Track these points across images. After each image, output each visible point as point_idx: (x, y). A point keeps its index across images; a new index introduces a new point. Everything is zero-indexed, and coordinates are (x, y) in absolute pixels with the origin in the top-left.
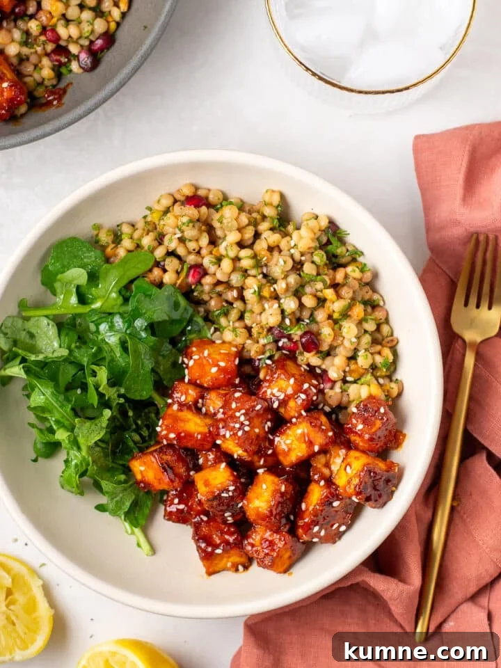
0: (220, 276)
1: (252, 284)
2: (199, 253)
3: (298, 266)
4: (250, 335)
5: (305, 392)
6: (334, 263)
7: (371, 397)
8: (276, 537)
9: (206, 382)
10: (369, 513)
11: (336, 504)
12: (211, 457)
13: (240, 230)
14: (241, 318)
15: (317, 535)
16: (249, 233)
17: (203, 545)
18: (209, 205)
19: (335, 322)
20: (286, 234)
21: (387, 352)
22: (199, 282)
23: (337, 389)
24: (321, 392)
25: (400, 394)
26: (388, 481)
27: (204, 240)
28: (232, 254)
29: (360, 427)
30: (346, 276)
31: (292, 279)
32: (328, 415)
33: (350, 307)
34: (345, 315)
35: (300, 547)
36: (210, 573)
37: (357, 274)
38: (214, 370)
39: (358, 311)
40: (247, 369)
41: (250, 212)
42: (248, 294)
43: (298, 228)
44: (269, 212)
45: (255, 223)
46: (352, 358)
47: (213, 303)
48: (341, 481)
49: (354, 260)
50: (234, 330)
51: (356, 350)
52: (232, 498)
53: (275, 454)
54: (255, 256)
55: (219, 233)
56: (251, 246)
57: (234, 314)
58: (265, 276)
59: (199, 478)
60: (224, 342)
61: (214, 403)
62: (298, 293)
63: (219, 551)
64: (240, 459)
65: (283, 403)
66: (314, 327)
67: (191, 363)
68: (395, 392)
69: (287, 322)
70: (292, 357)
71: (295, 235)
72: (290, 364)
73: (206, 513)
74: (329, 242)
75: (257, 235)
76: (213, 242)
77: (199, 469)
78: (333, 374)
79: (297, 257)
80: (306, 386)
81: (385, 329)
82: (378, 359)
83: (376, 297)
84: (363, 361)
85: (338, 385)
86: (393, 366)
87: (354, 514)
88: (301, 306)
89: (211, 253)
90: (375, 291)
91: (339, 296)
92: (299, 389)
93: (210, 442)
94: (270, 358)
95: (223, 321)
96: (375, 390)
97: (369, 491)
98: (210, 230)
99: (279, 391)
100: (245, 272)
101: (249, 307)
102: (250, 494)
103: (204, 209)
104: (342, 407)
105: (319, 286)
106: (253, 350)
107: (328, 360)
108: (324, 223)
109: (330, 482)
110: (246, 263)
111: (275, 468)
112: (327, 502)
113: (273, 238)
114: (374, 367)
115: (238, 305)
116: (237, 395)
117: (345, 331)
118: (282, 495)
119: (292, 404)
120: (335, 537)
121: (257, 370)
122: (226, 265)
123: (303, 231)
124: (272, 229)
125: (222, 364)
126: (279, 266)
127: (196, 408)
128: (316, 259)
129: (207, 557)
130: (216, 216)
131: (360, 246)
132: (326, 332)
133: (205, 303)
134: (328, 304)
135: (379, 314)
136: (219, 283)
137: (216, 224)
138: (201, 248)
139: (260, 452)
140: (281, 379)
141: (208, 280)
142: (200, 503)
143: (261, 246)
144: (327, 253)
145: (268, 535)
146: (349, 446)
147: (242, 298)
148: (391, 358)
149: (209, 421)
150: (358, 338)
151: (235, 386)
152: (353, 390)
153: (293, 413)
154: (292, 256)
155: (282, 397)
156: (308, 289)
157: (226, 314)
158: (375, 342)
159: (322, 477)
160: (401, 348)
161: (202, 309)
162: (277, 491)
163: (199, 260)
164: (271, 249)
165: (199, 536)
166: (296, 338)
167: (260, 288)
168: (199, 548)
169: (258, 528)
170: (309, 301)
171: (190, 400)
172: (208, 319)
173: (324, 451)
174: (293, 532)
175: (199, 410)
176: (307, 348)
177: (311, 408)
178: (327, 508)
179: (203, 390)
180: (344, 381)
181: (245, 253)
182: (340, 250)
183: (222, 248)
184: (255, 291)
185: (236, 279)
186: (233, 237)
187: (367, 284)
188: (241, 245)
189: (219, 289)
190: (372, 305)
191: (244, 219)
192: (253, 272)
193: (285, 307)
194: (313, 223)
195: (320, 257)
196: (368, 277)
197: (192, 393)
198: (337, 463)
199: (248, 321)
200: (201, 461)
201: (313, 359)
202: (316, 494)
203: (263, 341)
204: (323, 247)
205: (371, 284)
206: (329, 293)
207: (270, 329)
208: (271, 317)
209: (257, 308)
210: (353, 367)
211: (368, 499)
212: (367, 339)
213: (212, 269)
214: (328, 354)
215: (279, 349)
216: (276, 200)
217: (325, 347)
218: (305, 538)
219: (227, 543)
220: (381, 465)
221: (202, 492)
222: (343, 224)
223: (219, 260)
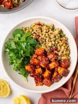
0: (42, 37)
1: (47, 39)
2: (39, 33)
3: (55, 37)
4: (46, 47)
6: (61, 37)
7: (65, 59)
8: (48, 80)
9: (38, 54)
10: (64, 78)
11: (58, 76)
12: (38, 67)
13: (46, 30)
14: (45, 44)
15: (55, 81)
17: (36, 81)
18: (41, 25)
19: (60, 46)
20: (53, 31)
21: (68, 52)
22: (39, 38)
23: (60, 57)
24: (57, 57)
25: (70, 59)
26: (67, 73)
27: (40, 31)
29: (63, 64)
30: (63, 39)
31: (54, 39)
32: (58, 61)
33: (63, 44)
34: (62, 45)
35: (52, 83)
36: (37, 86)
37: (65, 39)
38: (40, 52)
39: (64, 45)
40: (45, 53)
41: (48, 27)
42: (47, 41)
43: (56, 30)
44: (51, 27)
45: (49, 29)
46: (63, 52)
47: (41, 41)
48: (59, 72)
49: (64, 36)
50: (44, 46)
51: (63, 51)
52: (41, 74)
53: (49, 67)
54: (48, 34)
55: (43, 30)
56: (48, 33)
57: (44, 44)
58: (50, 38)
59: (36, 70)
60: (42, 48)
61: (40, 58)
62: (55, 41)
63: (38, 82)
64: (43, 68)
65: (51, 59)
66: (57, 47)
67: (36, 51)
68: (69, 58)
69: (53, 46)
70: (53, 51)
71: (55, 31)
72: (53, 53)
73: (37, 76)
74: (60, 33)
75: (49, 31)
76: (42, 31)
77: (36, 68)
78: (59, 55)
79: (55, 35)
80: (55, 56)
81: (68, 48)
82: (67, 53)
83: (67, 43)
84: (64, 53)
85: (60, 56)
86: (69, 54)
87: (61, 78)
88: (55, 43)
89: (41, 33)
90: (67, 42)
91: (61, 42)
93: (39, 64)
94: (49, 51)
95: (42, 45)
97: (64, 74)
98: (41, 29)
99: (50, 57)
101: (46, 43)
102: (45, 73)
103: (40, 26)
104: (60, 60)
105: (58, 40)
106: (47, 50)
107: (59, 52)
108: (60, 30)
109: (57, 72)
110: (47, 35)
111: (49, 69)
114: (66, 54)
115: (45, 42)
116: (44, 57)
117: (62, 48)
118: (50, 74)
119: (52, 59)
120: (58, 81)
121: (47, 53)
122: (43, 35)
124: (51, 30)
125: (41, 52)
126: (52, 36)
128: (58, 36)
129: (36, 83)
130: (43, 27)
131: (65, 34)
132: (59, 48)
134: (60, 43)
135: (68, 45)
136: (42, 38)
137: (42, 29)
139: (46, 67)
140: (51, 55)
141: (40, 38)
142: (36, 74)
143: (49, 33)
145: (47, 80)
146: (61, 67)
148: (69, 53)
149: (39, 61)
150: (64, 49)
151: (43, 55)
152: (63, 58)
153: (52, 60)
154: (54, 35)
156: (56, 40)
157: (43, 43)
158: (67, 50)
160: (71, 51)
161: (39, 42)
164: (51, 33)
165: (35, 79)
166: (54, 48)
167: (49, 40)
169: (45, 79)
170: (56, 42)
171: (36, 57)
172: (40, 44)
173: (57, 67)
174: (51, 80)
175: (37, 59)
176: (55, 50)
177: (55, 60)
179: (38, 56)
180: (61, 56)
182: (62, 34)
183: (43, 33)
185: (45, 38)
187: (66, 40)
188: (46, 32)
189: (42, 39)
190: (67, 44)
191: (47, 28)
192: (48, 37)
193: (53, 43)
194: (58, 30)
195: (59, 35)
197: (36, 56)
198: (59, 69)
199: (46, 45)
201: (56, 52)
202: (55, 74)
203: (48, 48)
204: (59, 34)
206: (60, 41)
207: (50, 46)
208: (50, 44)
209: (48, 43)
210: (63, 54)
211: (64, 76)
212: (65, 49)
213: (41, 36)
215: (51, 50)
216: (52, 25)
217: (58, 50)
218: (53, 81)
219: (40, 81)
220: (66, 70)
221: (37, 72)
222: (63, 30)
223: (42, 35)
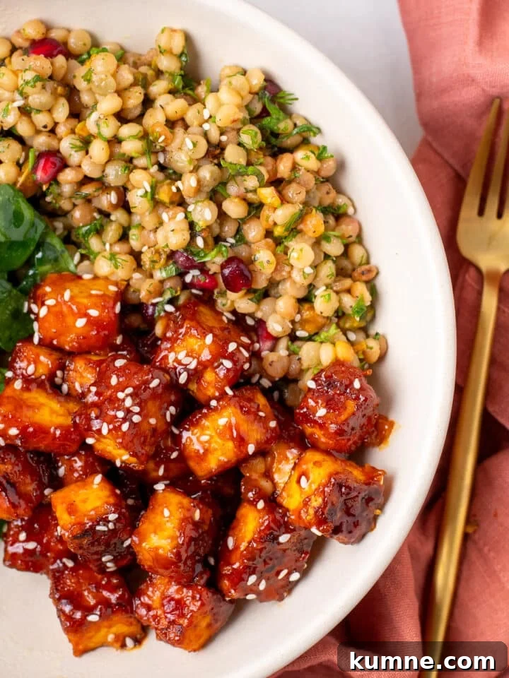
0: (88, 169)
1: (141, 181)
2: (53, 131)
3: (215, 152)
4: (139, 265)
5: (231, 357)
6: (274, 146)
7: (337, 363)
8: (187, 593)
9: (69, 342)
10: (337, 551)
11: (284, 538)
12: (79, 464)
13: (120, 92)
14: (124, 237)
15: (253, 589)
16: (135, 98)
17: (67, 609)
18: (69, 55)
19: (276, 242)
20: (194, 100)
21: (361, 289)
22: (54, 180)
23: (282, 351)
24: (256, 355)
25: (382, 357)
26: (369, 500)
27: (62, 111)
28: (108, 131)
29: (322, 412)
30: (295, 167)
31: (207, 172)
32: (267, 393)
33: (301, 217)
34: (294, 230)
35: (226, 609)
36: (79, 652)
37: (313, 163)
38: (81, 322)
39: (315, 223)
40: (135, 320)
41: (136, 65)
42: (136, 198)
43: (214, 90)
44: (166, 63)
45: (144, 83)
46: (306, 300)
47: (77, 214)
48: (292, 501)
49: (305, 142)
50: (113, 257)
51: (311, 287)
52: (113, 533)
53: (183, 458)
54: (145, 136)
55: (86, 98)
56: (139, 119)
57: (112, 232)
58: (162, 168)
59: (59, 501)
60: (96, 278)
61: (82, 376)
62: (216, 196)
63: (93, 618)
64: (126, 467)
65: (196, 375)
66: (243, 251)
67: (43, 312)
68: (374, 355)
69: (200, 242)
70: (207, 298)
71: (210, 100)
72: (204, 310)
73: (72, 557)
74: (265, 113)
75: (148, 102)
76: (77, 114)
77: (58, 484)
78: (275, 327)
79: (214, 136)
80: (232, 347)
81: (357, 253)
82: (348, 301)
83: (341, 200)
84: (323, 304)
85: (283, 344)
86: (371, 312)
87: (311, 553)
88: (222, 216)
89: (73, 132)
90: (339, 191)
91: (284, 200)
92: (219, 353)
93: (76, 439)
94: (172, 301)
95: (94, 243)
96: (344, 351)
97: (339, 517)
98: (71, 93)
99: (187, 355)
100: (129, 162)
101: (136, 219)
102: (144, 526)
103: (60, 60)
104: (290, 380)
105: (252, 182)
106: (143, 289)
107: (266, 305)
108: (257, 81)
109: (273, 502)
110: (131, 147)
111: (183, 480)
112: (268, 536)
113: (175, 106)
114: (340, 314)
115: (118, 216)
116: (119, 363)
117: (293, 255)
118: (197, 525)
119: (209, 376)
120: (281, 591)
121: (151, 322)
122: (99, 150)
123: (225, 95)
124: (173, 92)
125: (94, 313)
126: (184, 150)
127: (51, 385)
128: (246, 139)
129: (74, 627)
130: (81, 71)
131: (315, 119)
132: (264, 257)
133: (65, 214)
134: (265, 212)
135: (348, 229)
136: (87, 180)
137: (81, 84)
138: (56, 124)
139: (158, 456)
140: (192, 336)
141: (68, 176)
142: (61, 540)
143: (155, 119)
144: (262, 129)
145: (173, 589)
146: (304, 443)
147: (124, 205)
148: (368, 299)
149: (73, 407)
150: (315, 267)
151: (116, 348)
152: (307, 351)
153: (211, 391)
154: (205, 135)
155: (193, 365)
156: (233, 189)
157: (99, 232)
158: (341, 273)
159: (261, 495)
160: (383, 283)
161: (59, 225)
162: (187, 520)
163: (54, 143)
164: (171, 124)
165: (61, 593)
166: (214, 269)
167: (154, 188)
168: (61, 612)
169: (157, 580)
170: (234, 209)
171: (42, 372)
172: (71, 240)
173: (262, 452)
174: (213, 585)
175: (56, 389)
176: (232, 285)
177: (241, 382)
178: (269, 546)
179: (63, 356)
180: (293, 338)
181: (128, 130)
182: (284, 126)
183: (91, 123)
184: (146, 192)
185: (114, 174)
186: (109, 104)
187: (327, 180)
188: (121, 117)
189: (88, 190)
190: (336, 214)
191: (127, 76)
192: (142, 162)
193: (196, 217)
194: (239, 81)
195: (251, 136)
196: (329, 167)
197: (46, 360)
198: (283, 472)
199: (134, 243)
200: (62, 471)
201: (243, 303)
202: (251, 522)
203: (159, 275)
204: (255, 119)
205: (333, 180)
206: (268, 195)
207: (172, 255)
208: (172, 234)
209: (149, 221)
210: (307, 314)
211: (337, 530)
212: (328, 269)
213: (75, 157)
214: (266, 294)
215: (186, 287)
216: (178, 44)
217: (261, 283)
218: (234, 594)
219: (106, 603)
220: (357, 474)
221: (65, 525)
222: (287, 83)
223: (86, 143)
